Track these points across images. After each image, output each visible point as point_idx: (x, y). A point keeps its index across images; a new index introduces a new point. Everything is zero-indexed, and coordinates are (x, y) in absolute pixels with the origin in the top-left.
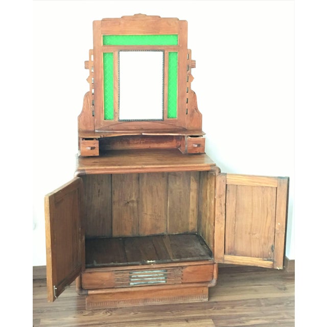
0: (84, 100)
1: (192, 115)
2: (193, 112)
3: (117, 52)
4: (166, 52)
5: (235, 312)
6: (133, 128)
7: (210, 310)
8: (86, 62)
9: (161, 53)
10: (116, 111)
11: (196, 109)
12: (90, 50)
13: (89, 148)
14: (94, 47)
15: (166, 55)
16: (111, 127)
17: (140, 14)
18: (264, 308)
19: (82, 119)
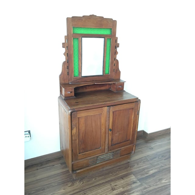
0: (63, 66)
1: (116, 72)
2: (117, 70)
3: (80, 38)
4: (106, 38)
5: (140, 167)
6: (89, 81)
7: (129, 168)
8: (63, 44)
9: (103, 39)
10: (80, 72)
11: (118, 69)
12: (65, 36)
13: (69, 93)
14: (68, 34)
15: (106, 40)
16: (77, 81)
17: (93, 15)
18: (151, 162)
19: (62, 77)
